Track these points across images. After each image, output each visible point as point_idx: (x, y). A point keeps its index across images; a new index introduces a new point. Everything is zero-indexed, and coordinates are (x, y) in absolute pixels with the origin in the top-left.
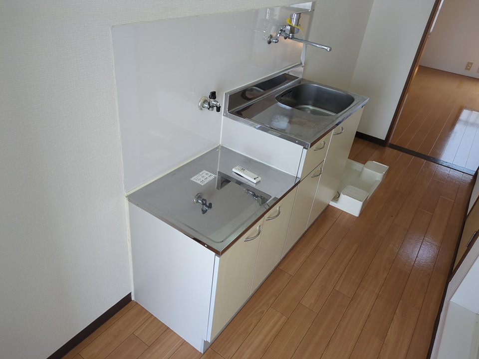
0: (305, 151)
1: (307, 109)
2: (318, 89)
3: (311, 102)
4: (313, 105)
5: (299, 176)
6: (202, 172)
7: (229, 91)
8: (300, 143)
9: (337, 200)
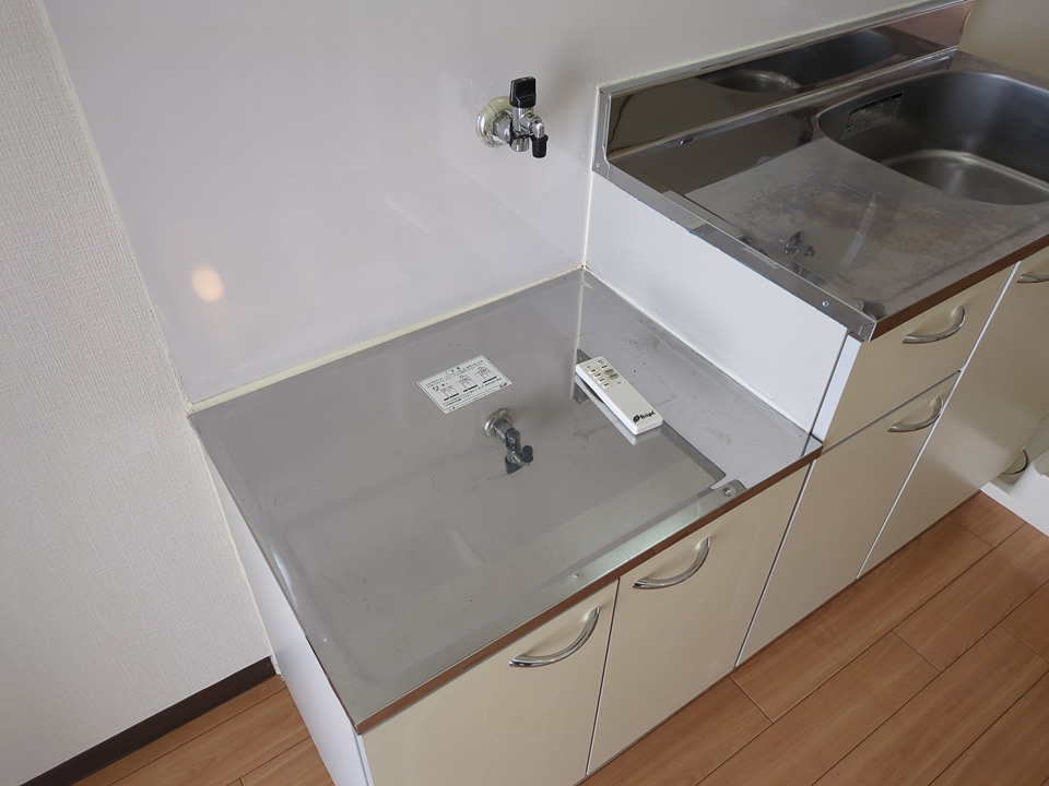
0: (854, 345)
1: (953, 165)
2: (1013, 93)
3: (971, 141)
4: (981, 152)
5: (822, 432)
6: (468, 364)
7: (615, 82)
8: (836, 313)
9: (1013, 482)
